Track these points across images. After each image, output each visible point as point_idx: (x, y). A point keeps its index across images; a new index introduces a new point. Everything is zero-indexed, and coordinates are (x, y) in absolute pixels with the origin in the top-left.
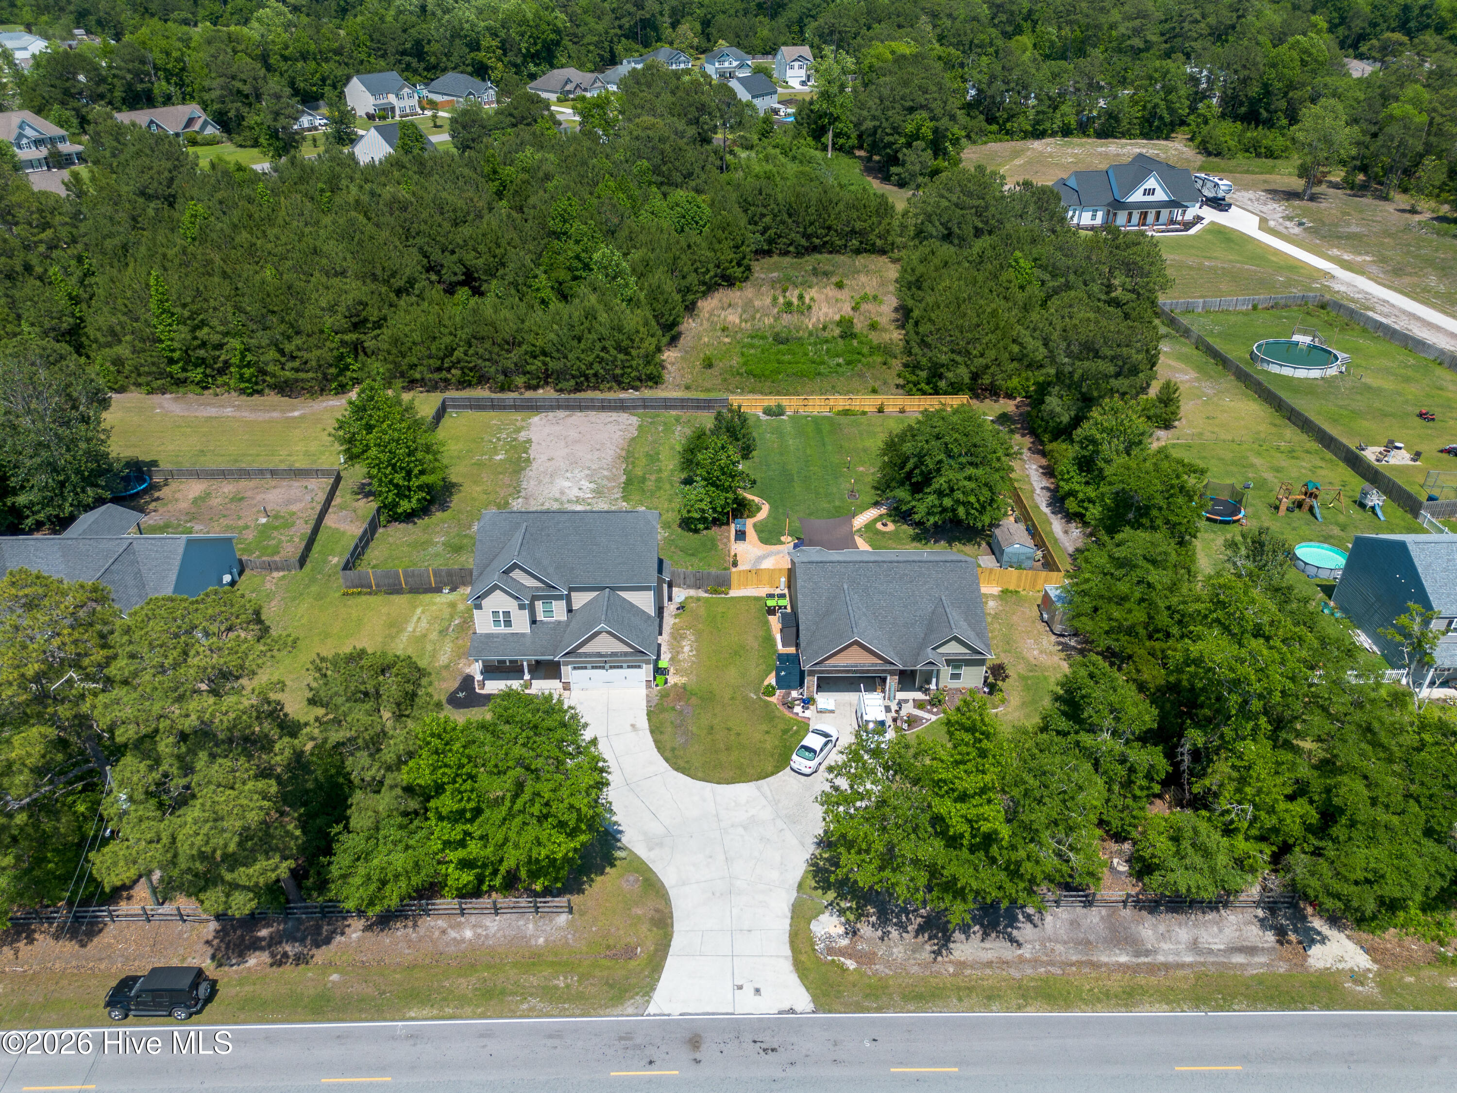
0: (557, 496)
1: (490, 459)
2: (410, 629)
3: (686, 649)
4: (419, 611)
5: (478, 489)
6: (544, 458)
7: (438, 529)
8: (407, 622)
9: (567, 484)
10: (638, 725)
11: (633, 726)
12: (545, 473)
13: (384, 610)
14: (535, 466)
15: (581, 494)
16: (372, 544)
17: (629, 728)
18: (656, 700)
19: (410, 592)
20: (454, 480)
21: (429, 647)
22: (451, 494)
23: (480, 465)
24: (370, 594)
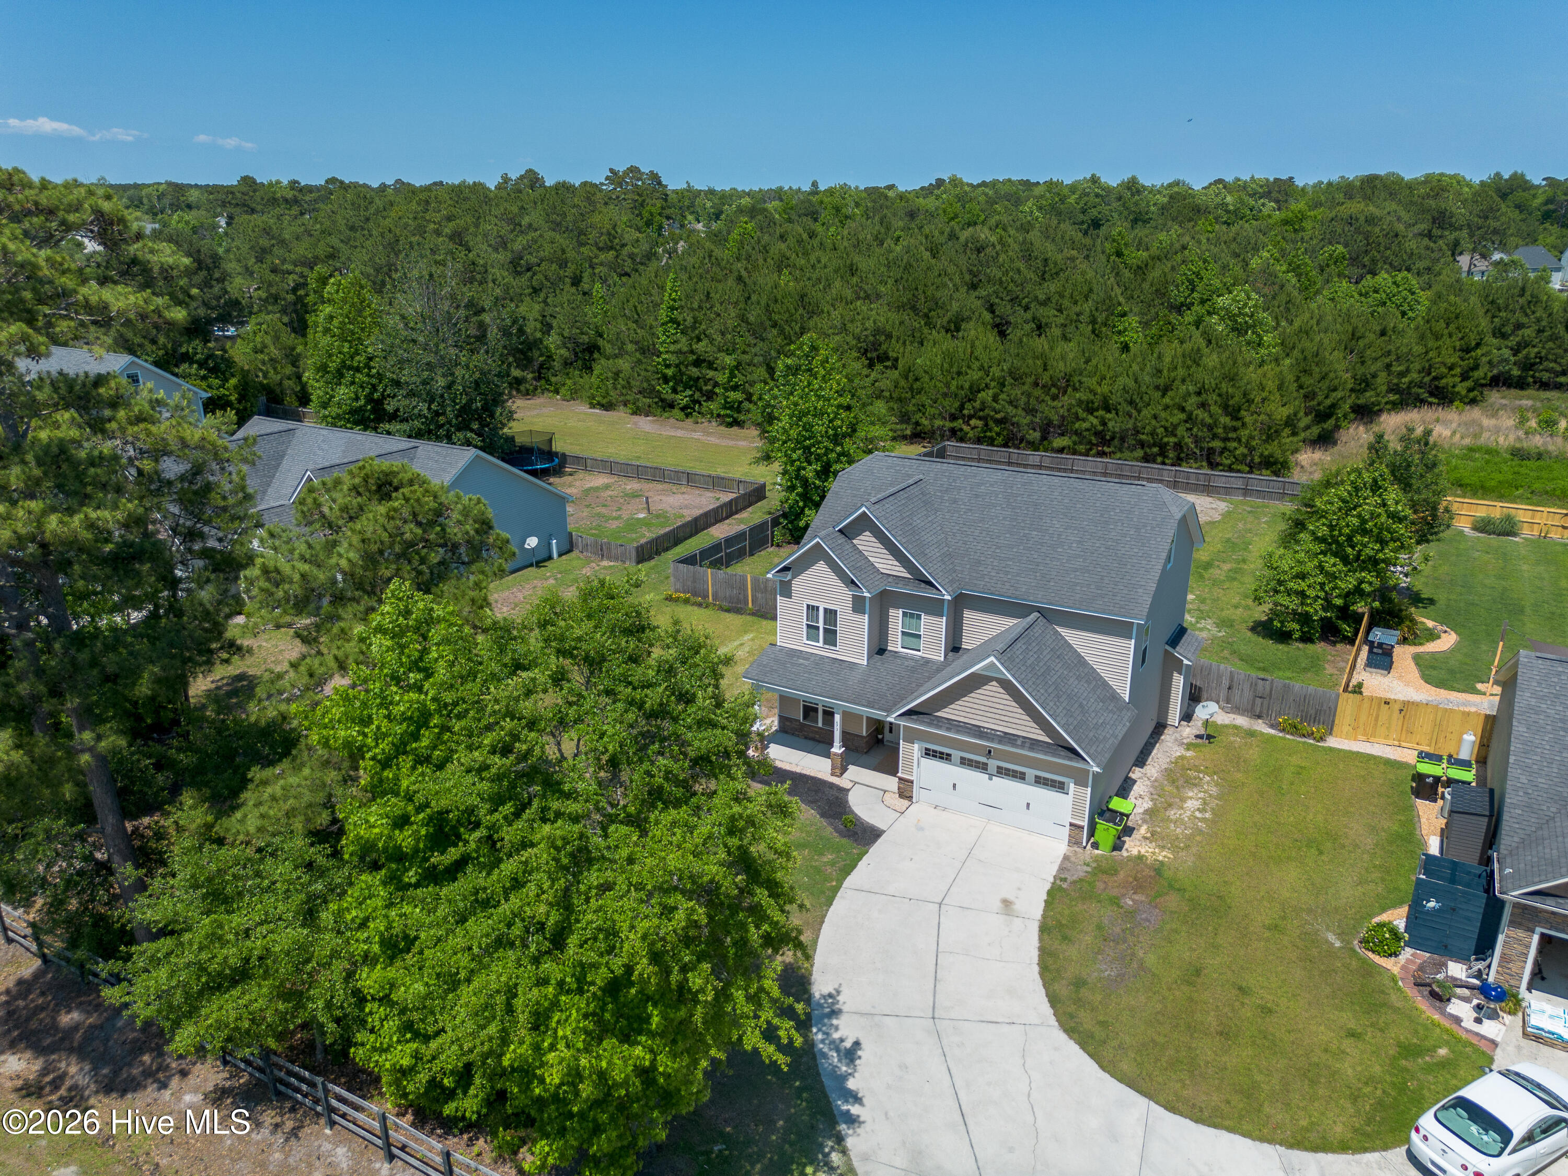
3: (1192, 804)
4: (747, 637)
10: (1018, 906)
11: (1007, 903)
16: (747, 560)
17: (997, 905)
18: (1080, 872)
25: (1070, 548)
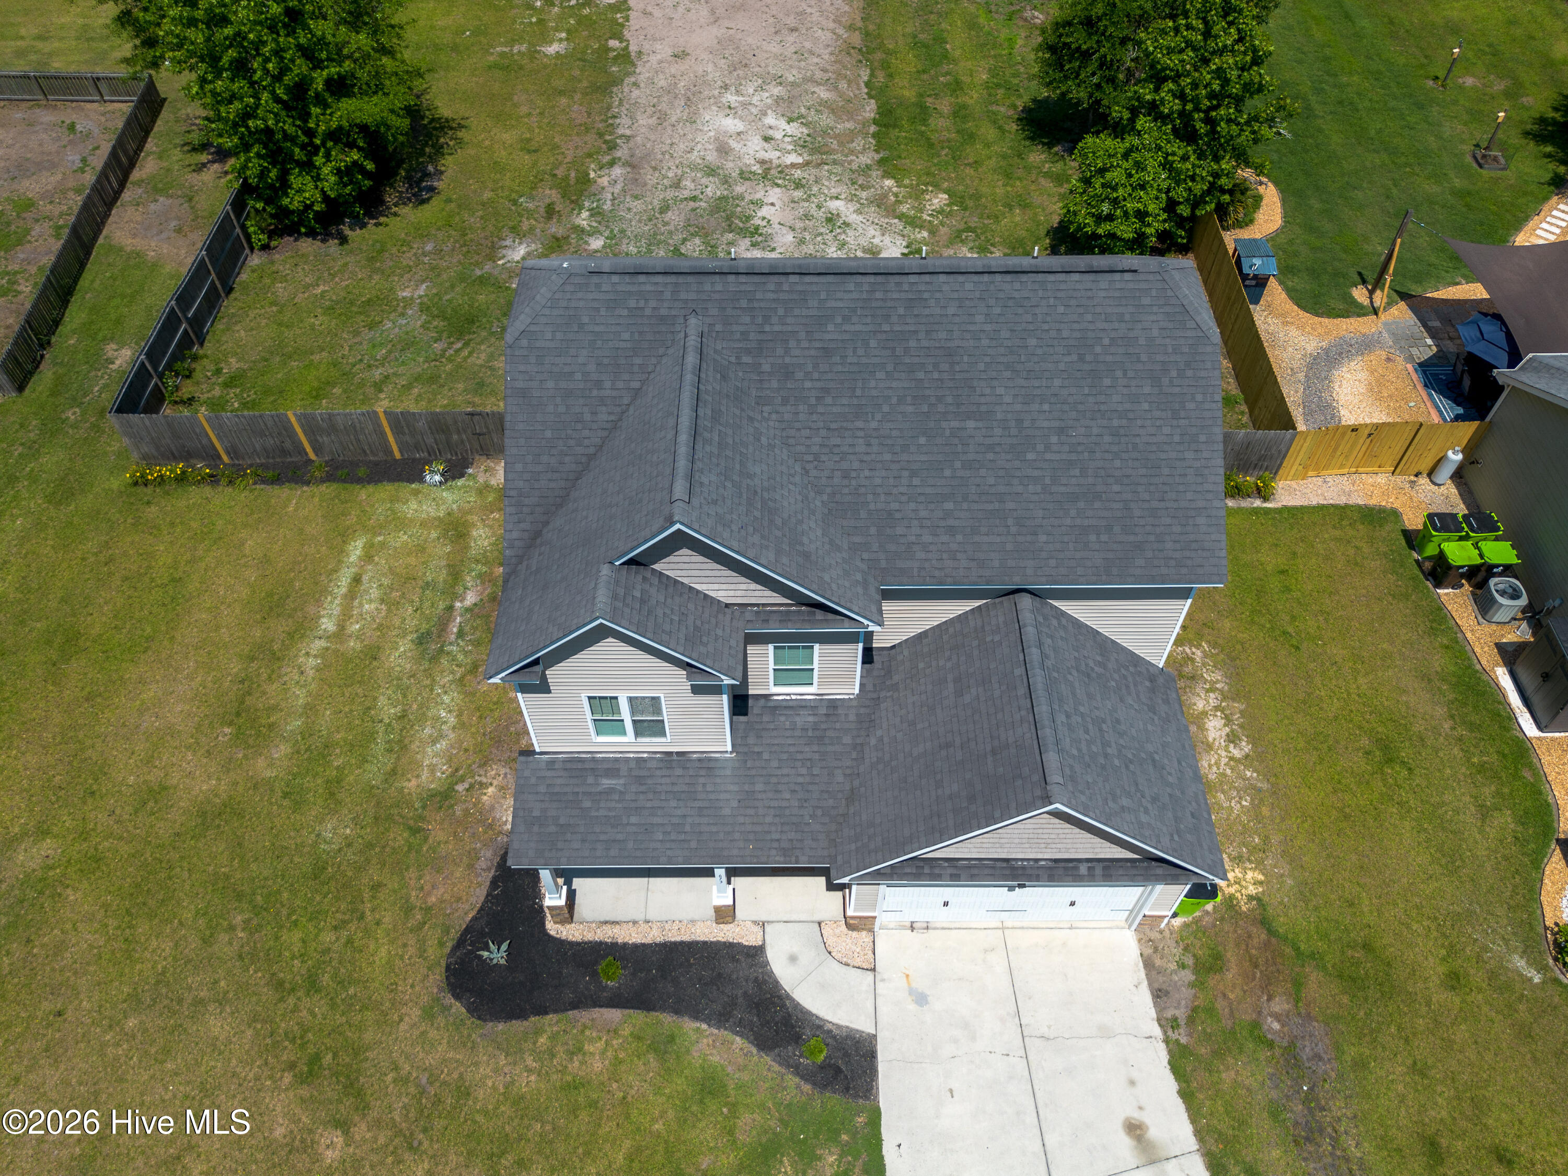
0: (712, 157)
1: (533, 54)
2: (328, 625)
4: (356, 549)
5: (506, 136)
6: (663, 51)
7: (407, 259)
8: (319, 593)
9: (731, 124)
10: (1154, 1131)
11: (1136, 1132)
12: (670, 90)
13: (253, 543)
14: (643, 72)
15: (773, 155)
16: (230, 306)
17: (1127, 1144)
18: (1183, 988)
19: (330, 478)
20: (445, 111)
21: (387, 709)
22: (439, 151)
23: (507, 67)
24: (213, 480)
25: (1048, 448)
